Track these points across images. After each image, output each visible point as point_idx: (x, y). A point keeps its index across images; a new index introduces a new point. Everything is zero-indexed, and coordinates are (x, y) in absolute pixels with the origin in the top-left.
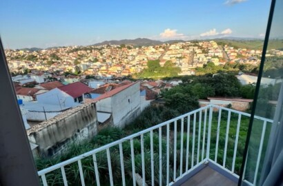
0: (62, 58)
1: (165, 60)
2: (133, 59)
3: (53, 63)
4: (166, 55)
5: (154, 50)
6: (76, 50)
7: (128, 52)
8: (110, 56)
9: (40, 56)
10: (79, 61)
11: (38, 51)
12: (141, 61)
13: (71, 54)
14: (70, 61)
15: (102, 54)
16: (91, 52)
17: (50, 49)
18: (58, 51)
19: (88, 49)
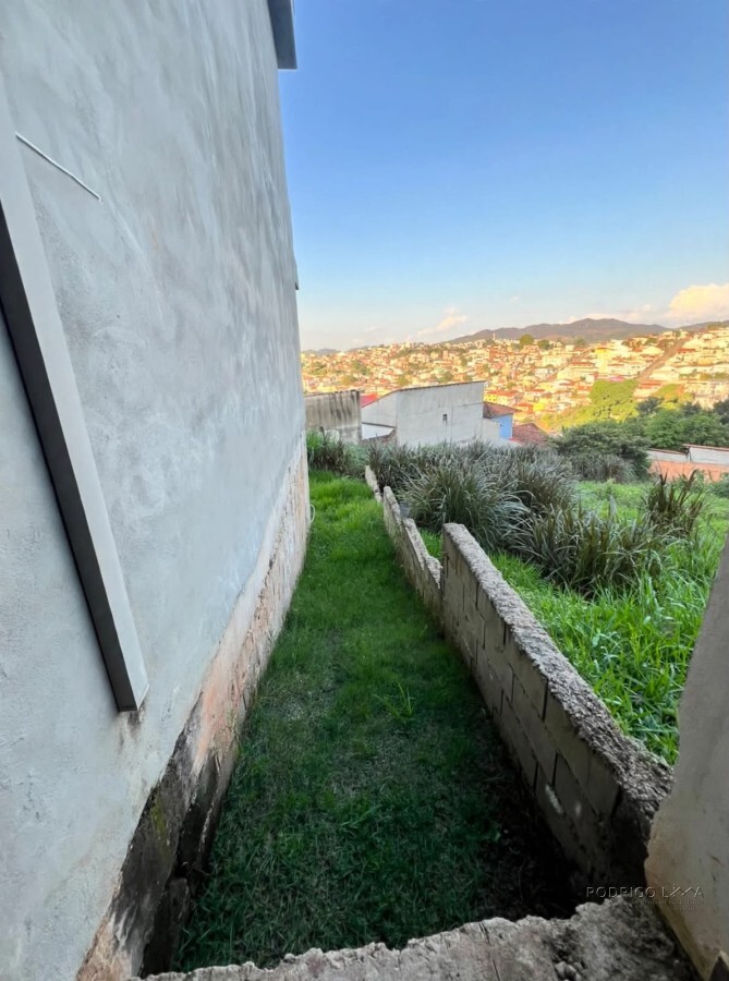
0: (373, 370)
1: (657, 383)
2: (552, 378)
3: (355, 379)
4: (667, 368)
5: (624, 351)
6: (409, 351)
7: (540, 358)
8: (486, 368)
9: (333, 365)
10: (408, 377)
11: (331, 354)
12: (573, 383)
13: (393, 362)
14: (389, 378)
15: (464, 363)
16: (441, 356)
17: (354, 351)
18: (368, 356)
19: (436, 350)
